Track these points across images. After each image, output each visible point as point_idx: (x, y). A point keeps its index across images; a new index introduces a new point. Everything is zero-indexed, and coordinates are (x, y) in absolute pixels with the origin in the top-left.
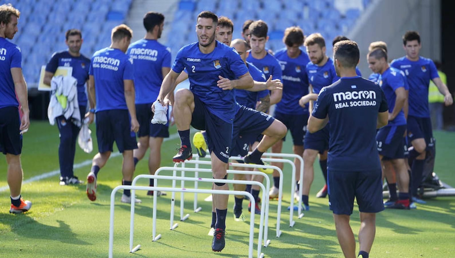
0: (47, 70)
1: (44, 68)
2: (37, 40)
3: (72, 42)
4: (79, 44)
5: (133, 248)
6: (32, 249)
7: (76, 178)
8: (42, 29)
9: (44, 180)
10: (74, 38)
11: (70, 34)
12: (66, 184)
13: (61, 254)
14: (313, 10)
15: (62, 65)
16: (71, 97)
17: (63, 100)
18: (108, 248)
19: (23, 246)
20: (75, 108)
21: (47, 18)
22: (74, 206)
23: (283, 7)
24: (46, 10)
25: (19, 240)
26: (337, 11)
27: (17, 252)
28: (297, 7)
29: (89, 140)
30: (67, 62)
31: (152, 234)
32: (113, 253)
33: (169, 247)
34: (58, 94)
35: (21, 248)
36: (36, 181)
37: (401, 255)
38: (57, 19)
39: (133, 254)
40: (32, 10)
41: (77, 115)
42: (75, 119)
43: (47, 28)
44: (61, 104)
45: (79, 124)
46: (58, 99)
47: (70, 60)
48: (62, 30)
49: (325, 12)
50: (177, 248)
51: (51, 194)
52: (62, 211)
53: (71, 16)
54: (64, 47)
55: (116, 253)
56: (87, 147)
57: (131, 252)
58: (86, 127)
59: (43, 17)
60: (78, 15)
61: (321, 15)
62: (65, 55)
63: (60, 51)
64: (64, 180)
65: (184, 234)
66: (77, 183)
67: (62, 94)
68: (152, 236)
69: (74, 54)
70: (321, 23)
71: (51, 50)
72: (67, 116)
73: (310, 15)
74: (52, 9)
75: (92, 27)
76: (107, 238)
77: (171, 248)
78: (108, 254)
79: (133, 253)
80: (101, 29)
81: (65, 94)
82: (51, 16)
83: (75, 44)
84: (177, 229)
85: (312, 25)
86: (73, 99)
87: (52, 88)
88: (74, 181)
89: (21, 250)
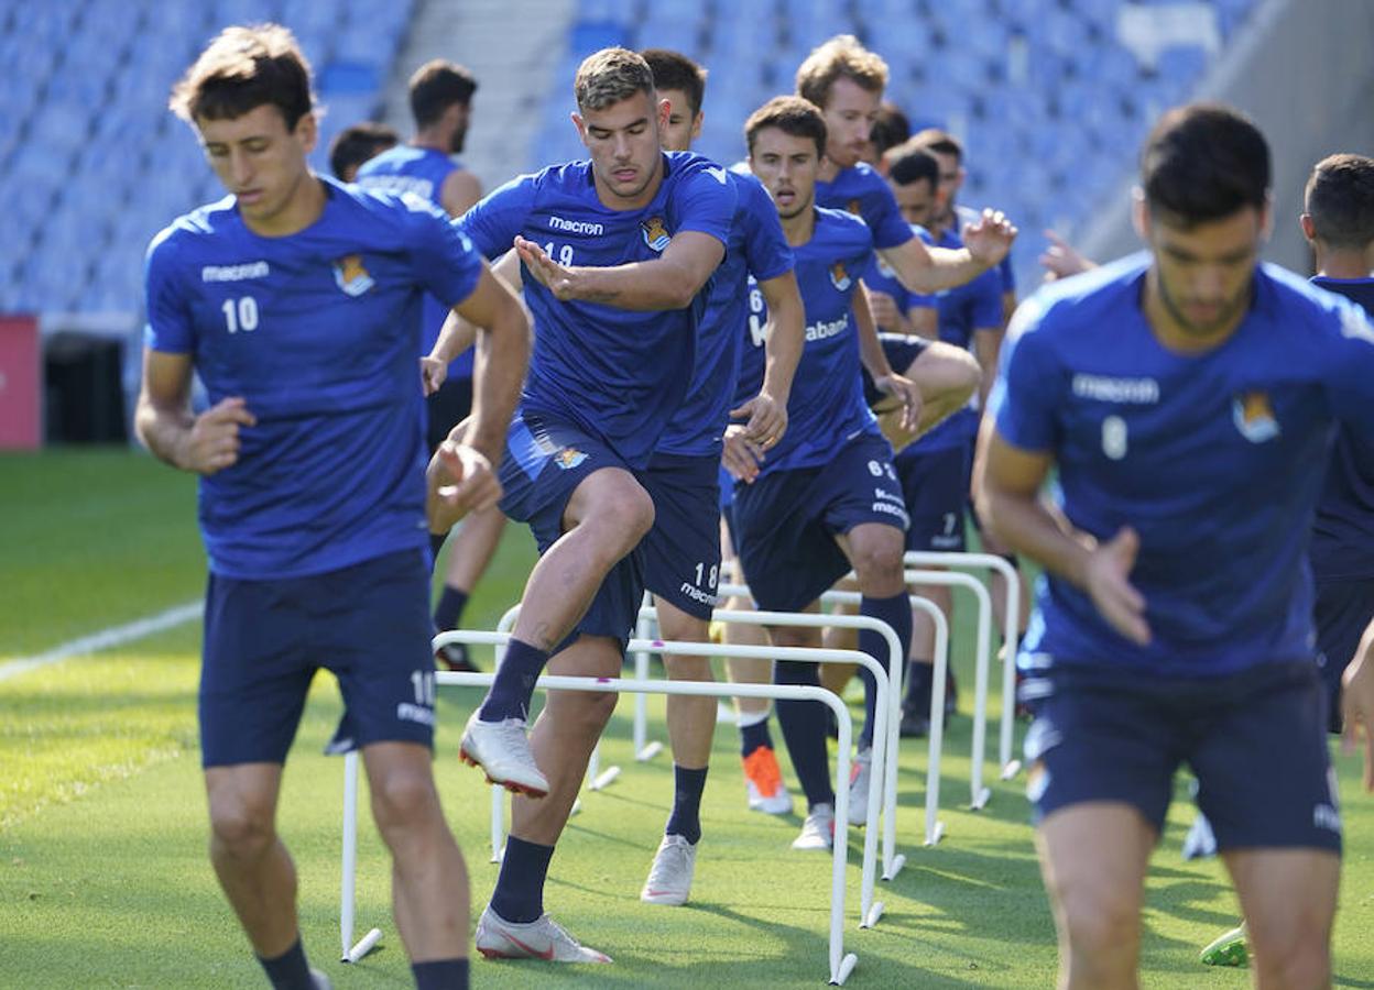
2: (74, 164)
6: (72, 893)
8: (94, 128)
9: (109, 651)
13: (174, 911)
14: (1041, 52)
18: (340, 890)
19: (41, 885)
21: (111, 89)
23: (938, 41)
24: (108, 61)
25: (26, 862)
26: (1128, 55)
27: (18, 905)
28: (984, 39)
31: (489, 837)
32: (355, 906)
35: (32, 892)
36: (81, 655)
37: (1365, 905)
40: (60, 58)
49: (1085, 55)
50: (578, 888)
51: (136, 701)
52: (175, 761)
55: (365, 906)
59: (96, 84)
61: (1070, 69)
65: (604, 836)
68: (491, 847)
70: (1070, 95)
73: (1031, 70)
74: (126, 57)
78: (337, 907)
82: (126, 80)
85: (1038, 104)
89: (33, 897)
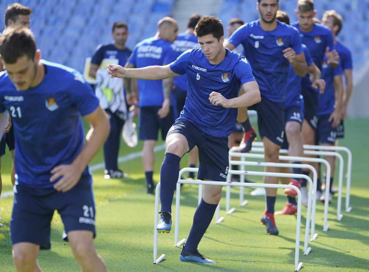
0: (93, 62)
1: (89, 60)
2: (81, 32)
3: (118, 34)
4: (125, 37)
5: (177, 243)
7: (121, 171)
8: (87, 22)
10: (121, 31)
11: (116, 26)
12: (111, 177)
13: (105, 249)
15: (108, 57)
16: (117, 89)
17: (109, 93)
18: (153, 243)
20: (121, 101)
21: (92, 11)
22: (119, 200)
24: (91, 2)
29: (133, 134)
30: (113, 55)
32: (158, 248)
33: (214, 241)
34: (103, 86)
38: (102, 11)
39: (179, 249)
40: (77, 1)
41: (123, 108)
42: (121, 112)
43: (92, 21)
44: (106, 97)
45: (125, 117)
46: (104, 91)
47: (115, 52)
48: (107, 21)
50: (223, 243)
52: (107, 205)
53: (117, 7)
54: (110, 40)
55: (161, 248)
56: (132, 141)
57: (176, 246)
58: (131, 120)
59: (88, 9)
60: (123, 7)
62: (111, 47)
63: (106, 43)
64: (109, 174)
65: (231, 228)
66: (122, 177)
67: (107, 87)
69: (120, 47)
71: (97, 42)
72: (113, 109)
73: (358, 7)
75: (138, 20)
76: (152, 233)
77: (217, 242)
78: (153, 248)
79: (178, 247)
80: (147, 21)
81: (111, 87)
82: (97, 8)
83: (120, 37)
84: (223, 223)
85: (360, 16)
86: (119, 92)
87: (98, 80)
88: (119, 174)
89: (65, 244)
